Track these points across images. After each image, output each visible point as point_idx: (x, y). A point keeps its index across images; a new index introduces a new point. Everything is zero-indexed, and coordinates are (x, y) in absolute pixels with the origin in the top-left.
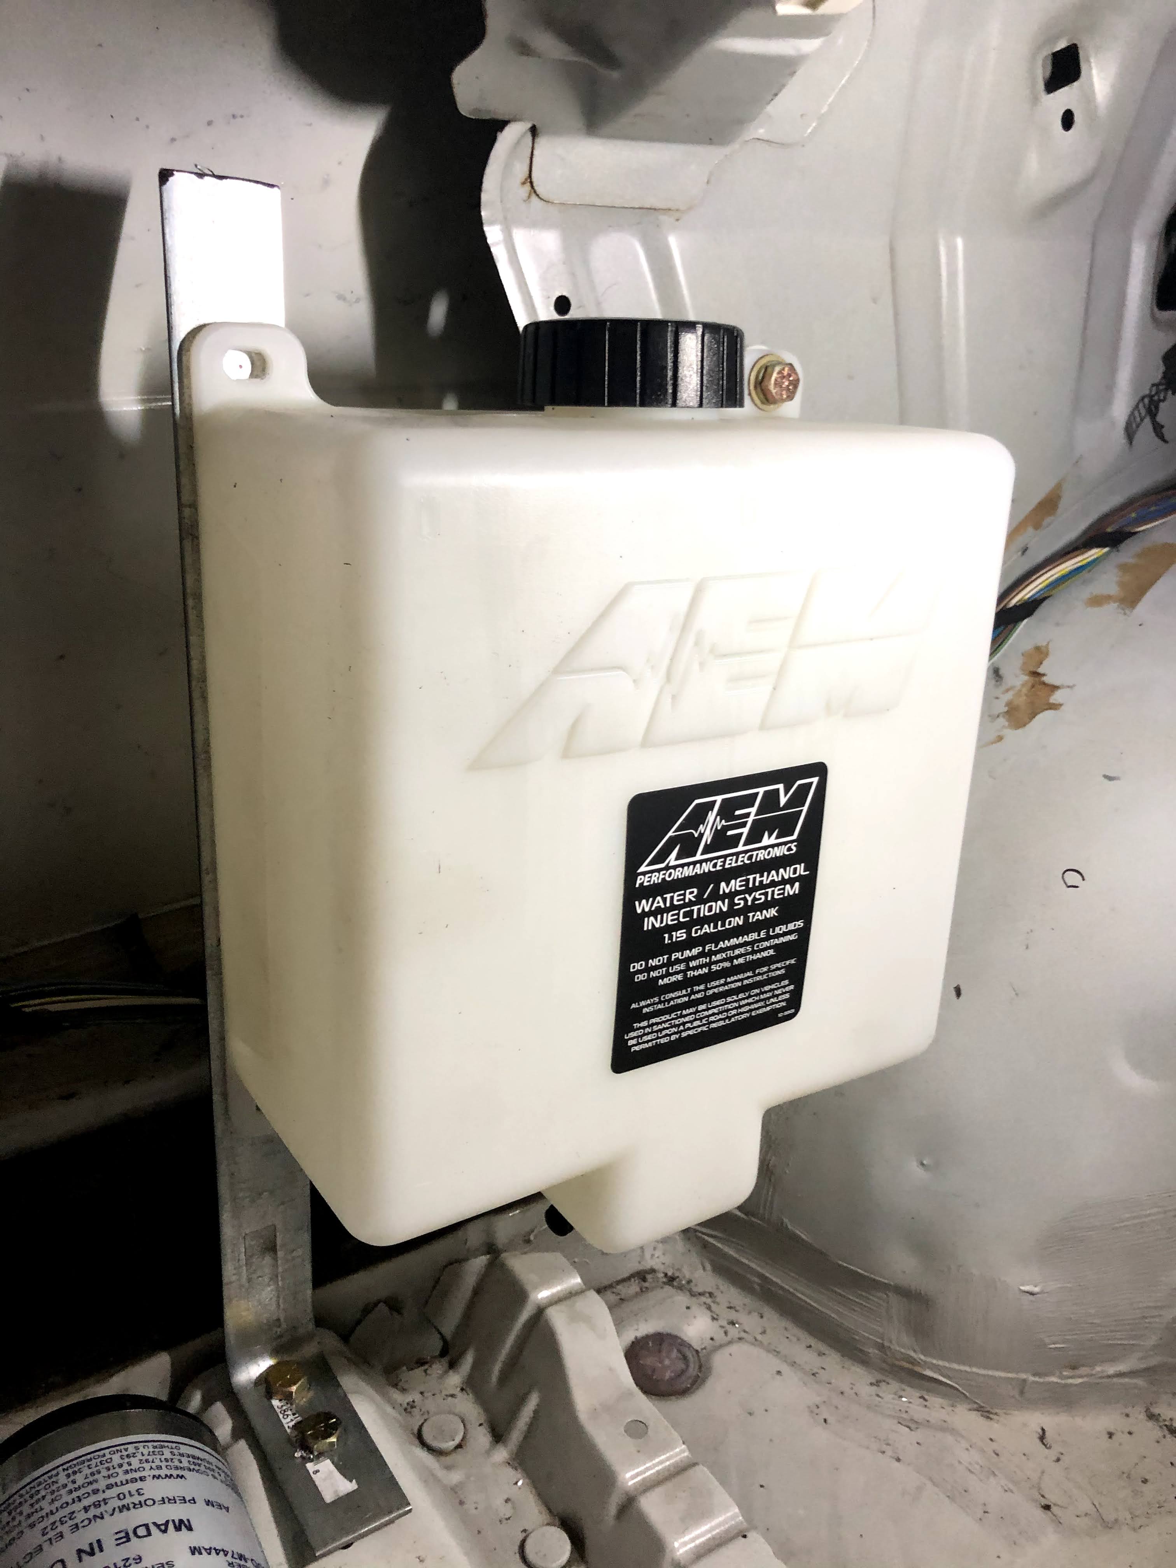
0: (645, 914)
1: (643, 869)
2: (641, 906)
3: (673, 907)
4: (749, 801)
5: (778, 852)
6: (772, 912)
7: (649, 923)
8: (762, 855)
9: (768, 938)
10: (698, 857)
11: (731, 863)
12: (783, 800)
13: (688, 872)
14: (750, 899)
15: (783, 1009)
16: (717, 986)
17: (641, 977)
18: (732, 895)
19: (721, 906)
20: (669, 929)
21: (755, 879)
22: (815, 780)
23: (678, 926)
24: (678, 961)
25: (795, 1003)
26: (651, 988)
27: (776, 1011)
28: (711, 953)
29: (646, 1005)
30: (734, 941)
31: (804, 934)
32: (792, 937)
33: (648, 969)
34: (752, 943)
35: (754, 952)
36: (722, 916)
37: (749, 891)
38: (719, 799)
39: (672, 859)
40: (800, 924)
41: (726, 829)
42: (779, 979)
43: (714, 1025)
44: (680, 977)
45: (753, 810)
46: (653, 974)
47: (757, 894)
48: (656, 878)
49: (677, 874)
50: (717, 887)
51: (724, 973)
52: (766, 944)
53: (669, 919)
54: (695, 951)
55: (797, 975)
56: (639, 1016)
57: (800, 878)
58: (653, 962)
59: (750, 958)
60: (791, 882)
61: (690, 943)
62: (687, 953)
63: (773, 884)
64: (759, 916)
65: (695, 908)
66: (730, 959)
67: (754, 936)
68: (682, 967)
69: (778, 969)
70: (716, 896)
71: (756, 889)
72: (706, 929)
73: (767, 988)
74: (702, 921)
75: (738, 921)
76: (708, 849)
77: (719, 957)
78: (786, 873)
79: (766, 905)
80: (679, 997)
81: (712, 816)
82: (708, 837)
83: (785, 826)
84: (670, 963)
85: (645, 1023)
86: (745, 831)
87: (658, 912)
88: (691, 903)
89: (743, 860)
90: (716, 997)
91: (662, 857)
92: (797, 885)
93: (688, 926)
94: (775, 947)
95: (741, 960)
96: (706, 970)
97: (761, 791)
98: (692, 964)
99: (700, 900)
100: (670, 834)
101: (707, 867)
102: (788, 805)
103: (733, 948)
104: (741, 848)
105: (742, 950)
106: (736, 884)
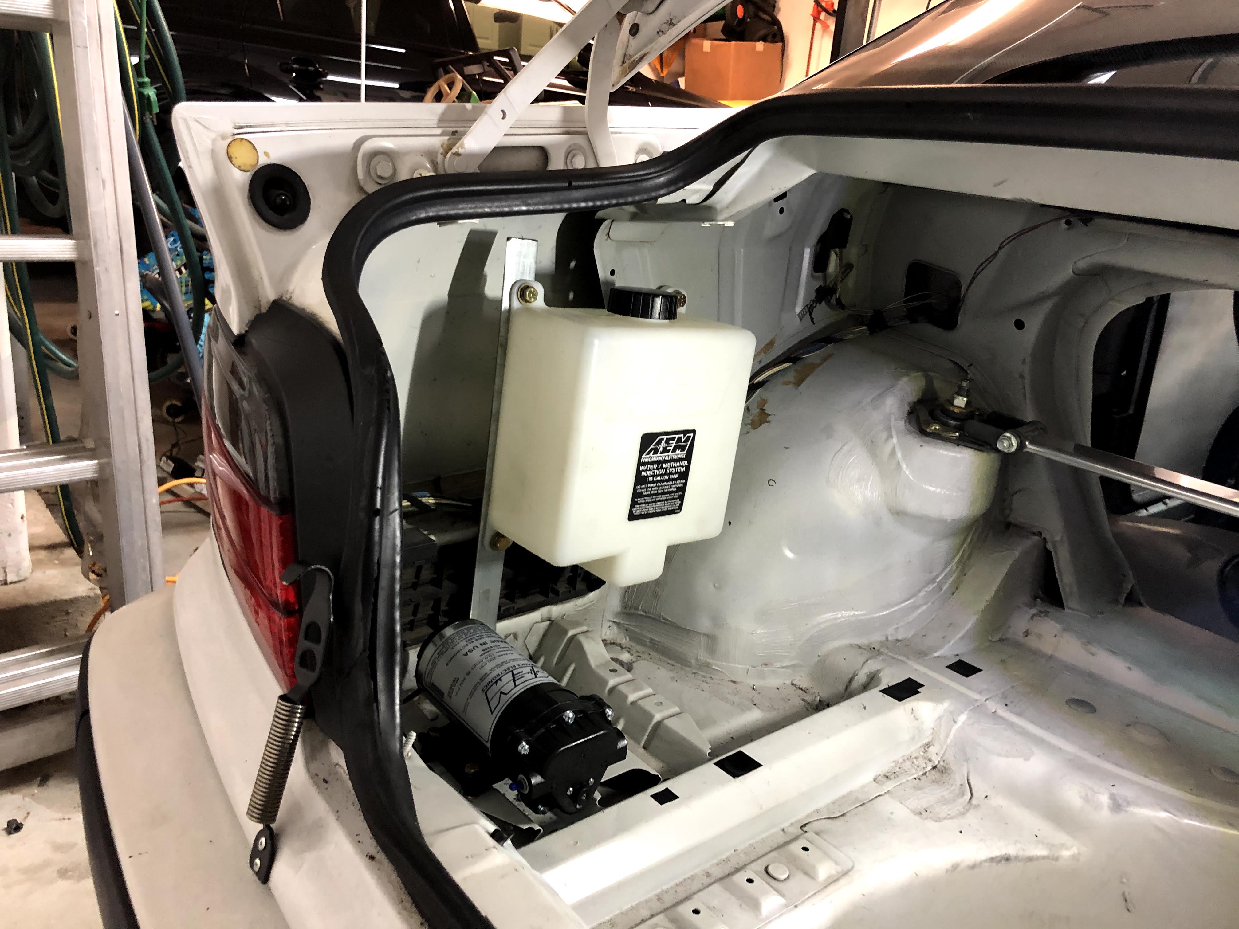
0: (642, 471)
1: (644, 456)
2: (642, 468)
3: (650, 470)
4: (673, 439)
5: (680, 456)
6: (677, 476)
7: (643, 474)
8: (675, 457)
9: (675, 484)
10: (659, 454)
11: (667, 458)
12: (683, 440)
13: (655, 459)
14: (671, 470)
15: (677, 509)
16: (659, 498)
17: (639, 491)
18: (666, 469)
19: (663, 471)
20: (648, 477)
21: (673, 464)
22: (692, 435)
23: (651, 476)
24: (649, 487)
25: (680, 507)
26: (641, 495)
27: (674, 510)
28: (658, 486)
29: (639, 500)
30: (665, 483)
31: (685, 484)
32: (682, 485)
33: (641, 489)
34: (670, 485)
35: (670, 488)
36: (662, 475)
37: (671, 468)
38: (665, 437)
39: (651, 454)
40: (684, 481)
41: (666, 447)
42: (677, 499)
43: (657, 511)
44: (649, 493)
45: (674, 442)
46: (643, 490)
47: (673, 469)
48: (646, 460)
49: (652, 459)
50: (662, 465)
51: (662, 494)
52: (674, 486)
53: (649, 473)
54: (655, 485)
55: (682, 498)
56: (637, 503)
57: (686, 466)
58: (643, 486)
59: (669, 490)
60: (683, 467)
61: (653, 482)
62: (652, 485)
63: (678, 467)
64: (672, 476)
65: (656, 471)
66: (663, 489)
67: (671, 483)
68: (650, 489)
69: (677, 495)
70: (662, 468)
71: (673, 467)
72: (658, 478)
73: (673, 501)
74: (657, 475)
75: (666, 477)
76: (661, 453)
77: (661, 488)
78: (682, 463)
79: (676, 473)
80: (648, 499)
81: (663, 442)
82: (661, 449)
83: (682, 448)
84: (647, 488)
85: (638, 506)
86: (671, 448)
87: (646, 471)
88: (655, 469)
89: (670, 458)
90: (659, 501)
91: (648, 454)
92: (684, 468)
93: (653, 477)
94: (677, 488)
95: (667, 490)
96: (656, 492)
97: (677, 436)
98: (653, 489)
99: (657, 469)
100: (652, 446)
101: (660, 459)
102: (684, 442)
103: (665, 486)
104: (670, 453)
105: (667, 487)
106: (668, 465)
